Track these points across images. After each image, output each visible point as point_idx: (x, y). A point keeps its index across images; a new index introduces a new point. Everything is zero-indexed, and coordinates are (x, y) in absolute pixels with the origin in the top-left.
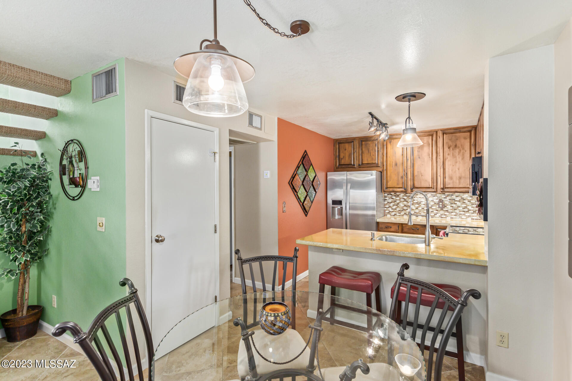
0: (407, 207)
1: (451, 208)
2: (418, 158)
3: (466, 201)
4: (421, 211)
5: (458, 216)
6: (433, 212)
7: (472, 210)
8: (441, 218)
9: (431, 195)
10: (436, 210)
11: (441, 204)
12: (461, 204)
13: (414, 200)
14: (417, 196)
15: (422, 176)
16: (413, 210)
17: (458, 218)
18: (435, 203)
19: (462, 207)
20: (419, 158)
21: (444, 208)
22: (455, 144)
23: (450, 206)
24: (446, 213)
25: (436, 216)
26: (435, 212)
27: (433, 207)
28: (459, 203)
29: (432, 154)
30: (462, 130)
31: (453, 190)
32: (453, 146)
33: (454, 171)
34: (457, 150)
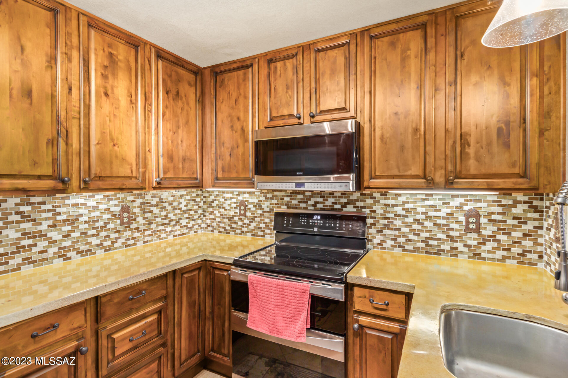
0: (35, 237)
1: (144, 221)
2: (103, 94)
3: (166, 205)
4: (78, 242)
5: (155, 234)
6: (109, 236)
7: (175, 220)
8: (126, 246)
9: (105, 196)
10: (116, 232)
11: (126, 215)
12: (160, 211)
13: (59, 214)
14: (68, 202)
15: (114, 145)
16: (56, 241)
17: (155, 240)
18: (112, 216)
19: (160, 216)
20: (106, 94)
21: (132, 223)
22: (177, 90)
23: (142, 218)
24: (137, 235)
25: (116, 245)
26: (114, 236)
27: (109, 226)
28: (157, 209)
29: (136, 95)
30: (185, 66)
31: (175, 183)
32: (174, 92)
33: (175, 143)
34: (180, 103)
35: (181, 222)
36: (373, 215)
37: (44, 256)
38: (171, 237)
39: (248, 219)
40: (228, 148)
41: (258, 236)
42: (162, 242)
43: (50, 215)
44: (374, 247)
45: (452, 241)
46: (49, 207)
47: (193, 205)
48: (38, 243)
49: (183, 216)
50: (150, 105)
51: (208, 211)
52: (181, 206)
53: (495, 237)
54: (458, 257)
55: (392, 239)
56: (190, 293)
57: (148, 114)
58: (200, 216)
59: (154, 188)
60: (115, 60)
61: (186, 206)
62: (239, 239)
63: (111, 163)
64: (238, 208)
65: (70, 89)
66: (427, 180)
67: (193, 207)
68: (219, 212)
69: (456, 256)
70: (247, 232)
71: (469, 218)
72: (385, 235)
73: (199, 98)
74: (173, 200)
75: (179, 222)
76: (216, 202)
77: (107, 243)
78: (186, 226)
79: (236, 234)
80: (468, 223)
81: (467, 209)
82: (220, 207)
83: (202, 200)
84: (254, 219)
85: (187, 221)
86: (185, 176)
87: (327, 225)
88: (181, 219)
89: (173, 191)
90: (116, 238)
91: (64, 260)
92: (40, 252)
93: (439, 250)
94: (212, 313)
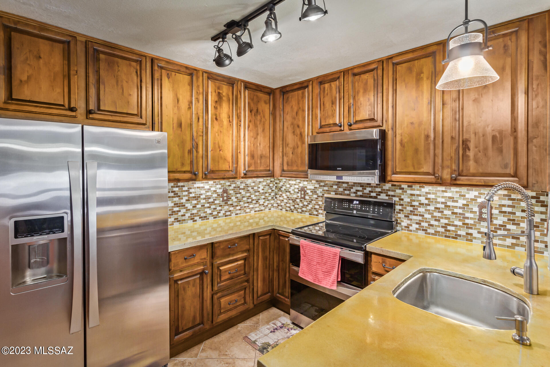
0: (180, 206)
1: (236, 200)
2: (214, 119)
3: (250, 189)
4: (200, 211)
5: (243, 209)
6: (216, 209)
7: (255, 200)
8: (226, 216)
9: (214, 182)
10: (220, 206)
11: (225, 195)
12: (246, 193)
13: (191, 193)
14: (195, 186)
16: (189, 210)
17: (243, 213)
18: (218, 195)
19: (246, 197)
20: (216, 119)
21: (229, 201)
22: (257, 108)
23: (235, 197)
24: (232, 209)
25: (220, 215)
27: (216, 202)
28: (244, 191)
29: (233, 116)
30: (263, 90)
31: (255, 174)
32: (255, 110)
33: (256, 146)
34: (259, 117)
35: (259, 201)
36: (402, 202)
37: (183, 218)
38: (253, 212)
39: (306, 202)
40: (291, 148)
41: (314, 215)
42: (247, 215)
43: (186, 193)
44: (402, 229)
45: (467, 228)
46: (185, 189)
47: (268, 189)
48: (181, 210)
49: (261, 197)
50: (240, 121)
51: (279, 194)
52: (259, 190)
53: (505, 226)
54: (472, 242)
55: (417, 223)
56: (264, 251)
57: (239, 128)
58: (273, 198)
59: (242, 178)
60: (221, 96)
61: (263, 190)
62: (300, 216)
63: (218, 162)
64: (300, 192)
65: (199, 119)
66: (435, 177)
67: (268, 191)
68: (286, 195)
69: (471, 241)
70: (306, 211)
71: (481, 209)
72: (411, 220)
73: (272, 112)
74: (254, 185)
75: (258, 201)
76: (284, 188)
77: (215, 213)
78: (263, 204)
79: (298, 212)
80: (481, 213)
81: (481, 202)
82: (286, 192)
83: (274, 185)
84: (311, 202)
85: (264, 200)
86: (262, 168)
87: (363, 209)
88: (259, 199)
89: (255, 179)
90: (220, 210)
91: (193, 221)
92: (182, 216)
93: (456, 235)
94: (278, 266)
